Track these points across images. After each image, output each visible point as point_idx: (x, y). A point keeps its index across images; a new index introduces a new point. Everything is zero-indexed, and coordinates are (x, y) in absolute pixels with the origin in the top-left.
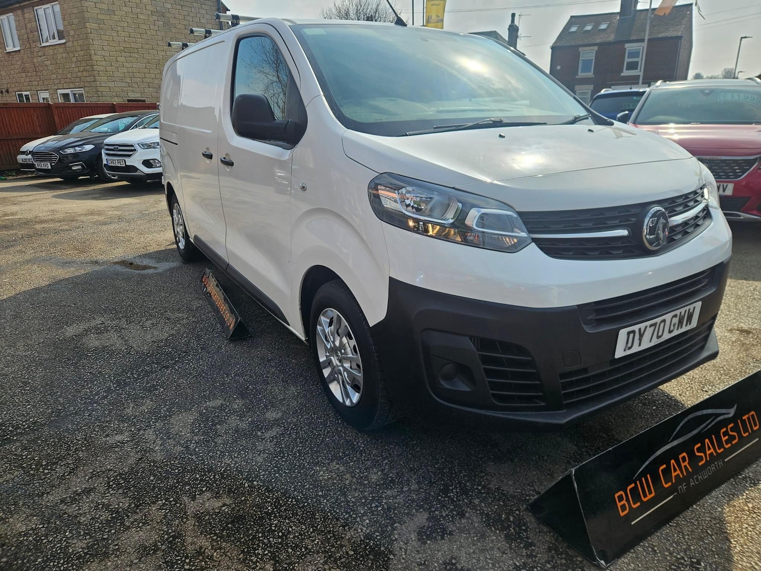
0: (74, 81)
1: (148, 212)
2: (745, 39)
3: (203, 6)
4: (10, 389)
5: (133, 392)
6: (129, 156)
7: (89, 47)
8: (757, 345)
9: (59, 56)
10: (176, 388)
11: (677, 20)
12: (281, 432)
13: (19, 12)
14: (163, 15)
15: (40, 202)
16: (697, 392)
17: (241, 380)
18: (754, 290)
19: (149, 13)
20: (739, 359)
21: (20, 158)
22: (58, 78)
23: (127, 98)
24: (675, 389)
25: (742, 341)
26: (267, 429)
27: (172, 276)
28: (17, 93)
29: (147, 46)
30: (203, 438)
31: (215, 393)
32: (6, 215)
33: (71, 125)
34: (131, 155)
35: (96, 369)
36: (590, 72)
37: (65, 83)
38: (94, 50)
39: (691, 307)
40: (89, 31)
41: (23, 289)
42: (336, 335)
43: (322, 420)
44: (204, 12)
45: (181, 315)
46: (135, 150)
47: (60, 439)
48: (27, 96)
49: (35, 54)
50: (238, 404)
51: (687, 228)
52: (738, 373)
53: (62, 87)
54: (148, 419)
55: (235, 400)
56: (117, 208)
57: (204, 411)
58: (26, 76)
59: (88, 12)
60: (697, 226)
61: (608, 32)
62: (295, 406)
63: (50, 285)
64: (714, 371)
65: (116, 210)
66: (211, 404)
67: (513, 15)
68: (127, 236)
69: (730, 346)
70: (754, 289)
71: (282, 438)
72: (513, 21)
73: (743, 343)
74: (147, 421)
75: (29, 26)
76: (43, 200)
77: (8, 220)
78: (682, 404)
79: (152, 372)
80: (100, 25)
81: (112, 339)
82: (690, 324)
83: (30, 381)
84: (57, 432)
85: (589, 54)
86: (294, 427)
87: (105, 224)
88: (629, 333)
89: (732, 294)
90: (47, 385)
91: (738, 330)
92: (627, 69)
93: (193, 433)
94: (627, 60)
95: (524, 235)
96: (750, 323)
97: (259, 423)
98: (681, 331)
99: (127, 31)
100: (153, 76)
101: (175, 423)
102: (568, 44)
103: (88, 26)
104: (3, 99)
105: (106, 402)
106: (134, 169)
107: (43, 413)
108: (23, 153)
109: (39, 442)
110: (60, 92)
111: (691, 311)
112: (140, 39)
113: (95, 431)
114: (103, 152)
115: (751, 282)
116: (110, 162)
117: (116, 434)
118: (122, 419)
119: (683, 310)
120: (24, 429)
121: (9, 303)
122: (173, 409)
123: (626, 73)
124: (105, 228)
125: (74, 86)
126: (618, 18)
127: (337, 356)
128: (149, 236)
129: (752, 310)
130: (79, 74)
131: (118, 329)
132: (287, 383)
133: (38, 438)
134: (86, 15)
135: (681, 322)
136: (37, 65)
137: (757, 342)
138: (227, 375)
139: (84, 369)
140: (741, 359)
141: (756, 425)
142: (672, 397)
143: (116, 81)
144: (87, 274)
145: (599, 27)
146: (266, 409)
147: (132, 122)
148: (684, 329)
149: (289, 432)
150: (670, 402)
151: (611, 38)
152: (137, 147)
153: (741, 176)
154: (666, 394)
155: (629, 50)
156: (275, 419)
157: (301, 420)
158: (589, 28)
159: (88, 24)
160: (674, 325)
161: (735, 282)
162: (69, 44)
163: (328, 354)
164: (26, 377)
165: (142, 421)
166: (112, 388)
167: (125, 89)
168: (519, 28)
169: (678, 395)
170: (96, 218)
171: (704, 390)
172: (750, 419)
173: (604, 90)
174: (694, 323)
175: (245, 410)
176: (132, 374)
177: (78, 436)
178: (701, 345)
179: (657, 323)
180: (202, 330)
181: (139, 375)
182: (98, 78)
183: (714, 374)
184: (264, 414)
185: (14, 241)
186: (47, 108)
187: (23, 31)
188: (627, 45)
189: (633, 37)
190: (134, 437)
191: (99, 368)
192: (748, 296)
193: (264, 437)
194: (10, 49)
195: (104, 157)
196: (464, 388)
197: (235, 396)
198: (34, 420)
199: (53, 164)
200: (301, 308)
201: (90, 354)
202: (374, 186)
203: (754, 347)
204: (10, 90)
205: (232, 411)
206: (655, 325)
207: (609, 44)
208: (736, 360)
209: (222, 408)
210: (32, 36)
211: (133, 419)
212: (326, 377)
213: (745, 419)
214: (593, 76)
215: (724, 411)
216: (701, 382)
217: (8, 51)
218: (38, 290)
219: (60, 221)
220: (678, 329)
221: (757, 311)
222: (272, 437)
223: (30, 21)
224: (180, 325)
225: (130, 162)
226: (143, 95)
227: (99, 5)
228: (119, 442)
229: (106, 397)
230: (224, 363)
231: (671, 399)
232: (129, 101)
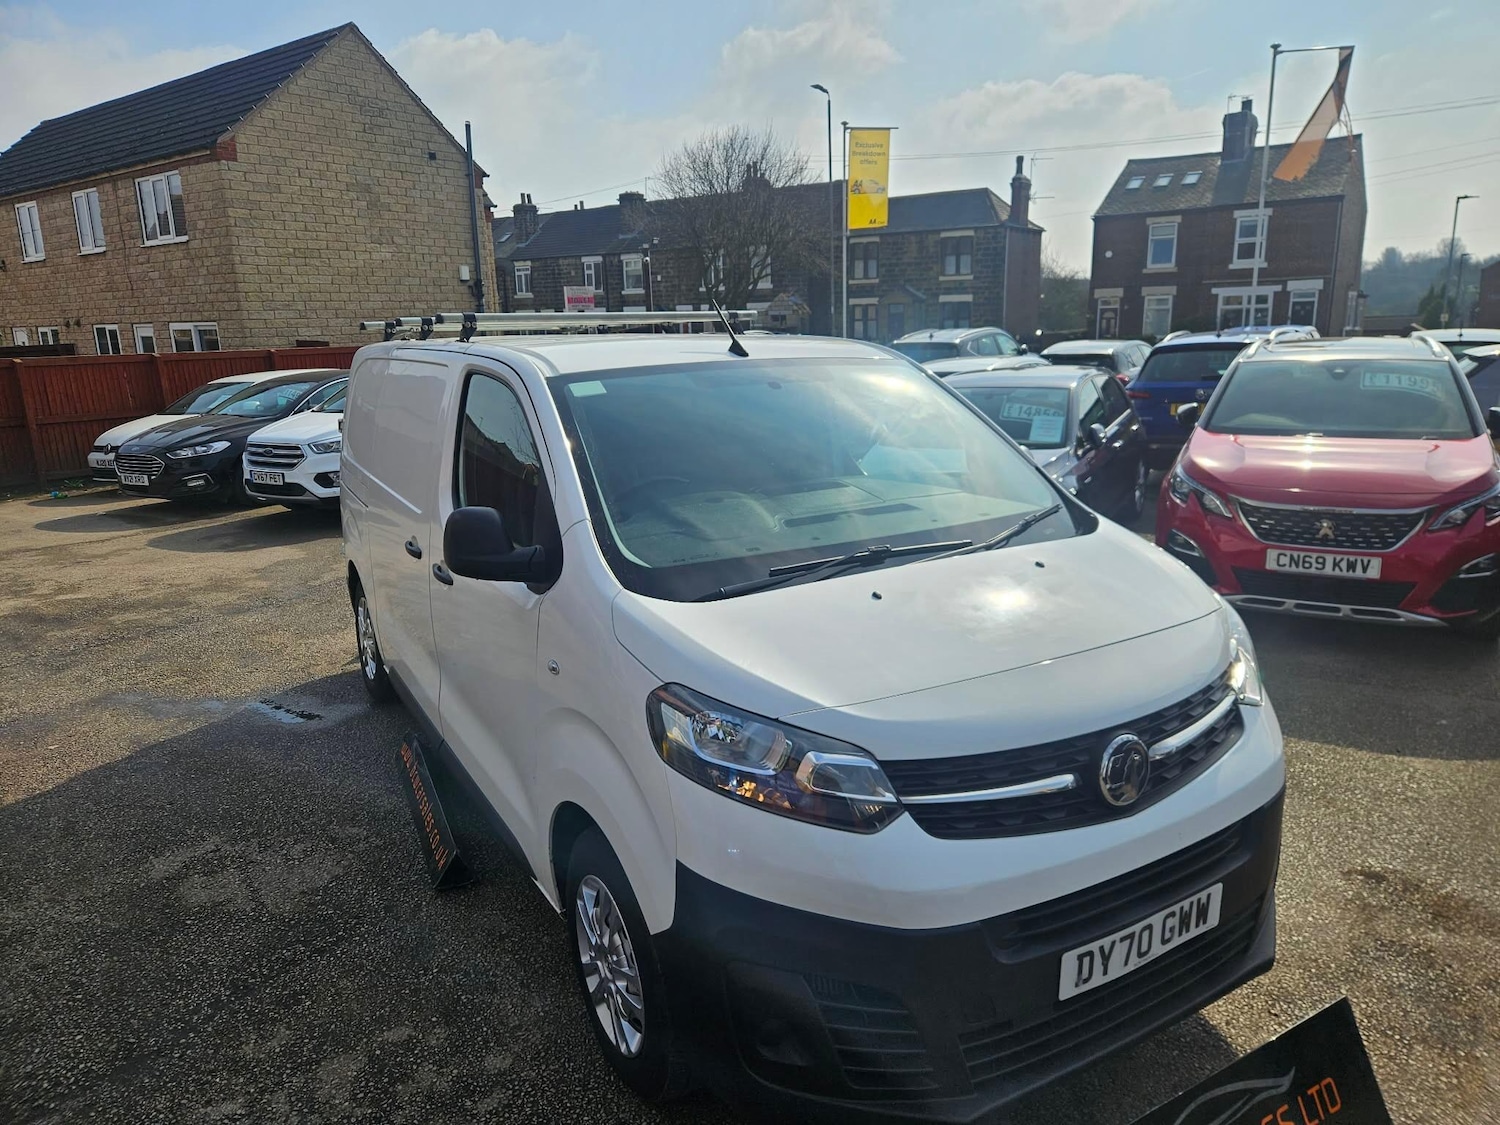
0: (201, 309)
1: (318, 582)
2: (1466, 200)
3: (441, 171)
4: (49, 999)
5: (257, 1008)
6: (292, 466)
7: (231, 250)
8: (1391, 909)
9: (176, 264)
10: (334, 1000)
11: (1332, 166)
12: (506, 1102)
13: (108, 187)
14: (368, 189)
15: (123, 559)
16: (1260, 1017)
17: (449, 980)
18: (1409, 780)
19: (344, 187)
20: (1350, 940)
21: (94, 457)
22: (172, 302)
23: (296, 338)
24: (1220, 1009)
25: (1364, 899)
26: (484, 1095)
27: (349, 736)
28: (95, 327)
29: (337, 245)
30: (370, 1111)
31: (400, 1012)
32: (61, 590)
33: (192, 395)
34: (295, 465)
35: (198, 954)
36: (1170, 261)
37: (185, 311)
38: (240, 256)
39: (1203, 895)
40: (232, 221)
41: (84, 767)
42: (605, 926)
43: (581, 1076)
44: (442, 181)
45: (355, 830)
46: (302, 456)
47: (128, 1109)
48: (113, 333)
49: (133, 259)
50: (438, 1037)
51: (1193, 754)
52: (1343, 974)
53: (179, 319)
54: (279, 1068)
55: (434, 1027)
56: (262, 573)
57: (378, 1052)
58: (114, 298)
59: (231, 188)
60: (1215, 744)
61: (1200, 190)
62: (538, 1042)
63: (130, 758)
64: (1299, 968)
65: (259, 578)
66: (391, 1036)
67: (1020, 160)
68: (276, 640)
69: (1339, 911)
70: (1411, 777)
71: (507, 1115)
72: (1019, 169)
73: (1365, 905)
74: (277, 1073)
75: (124, 209)
76: (131, 552)
77: (64, 601)
78: (1227, 1043)
79: (293, 962)
80: (253, 213)
81: (230, 886)
82: (1205, 923)
83: (84, 980)
84: (124, 1092)
85: (1165, 229)
86: (530, 1090)
87: (238, 610)
88: (1080, 958)
89: (1366, 788)
90: (113, 989)
91: (1361, 873)
92: (1239, 258)
93: (355, 1100)
94: (1238, 240)
95: (890, 797)
96: (1388, 856)
97: (470, 1081)
98: (1186, 937)
99: (301, 219)
100: (345, 297)
101: (325, 1077)
102: (1125, 211)
103: (231, 214)
104: (69, 337)
105: (210, 1029)
106: (298, 489)
107: (102, 1052)
108: (100, 449)
109: (93, 1114)
110: (174, 326)
111: (1204, 900)
112: (325, 234)
113: (187, 1091)
114: (245, 457)
115: (1407, 759)
116: (256, 477)
117: (224, 1100)
118: (236, 1066)
119: (1186, 904)
120: (68, 1087)
121: (57, 800)
122: (325, 1047)
123: (1237, 264)
124: (238, 621)
125: (199, 318)
126: (1219, 163)
127: (607, 961)
128: (316, 641)
129: (1396, 827)
130: (210, 297)
131: (244, 863)
132: (529, 991)
133: (91, 1106)
134: (229, 194)
135: (1184, 924)
136: (134, 277)
137: (1392, 901)
138: (426, 970)
139: (178, 955)
140: (1354, 942)
141: (1333, 1104)
142: (1214, 1027)
143: (279, 309)
144: (197, 731)
145: (1181, 180)
146: (487, 1048)
147: (300, 396)
148: (1194, 932)
149: (520, 1101)
150: (1207, 1040)
151: (1208, 200)
152: (306, 450)
153: (1394, 544)
154: (1203, 1022)
155: (1241, 222)
156: (500, 1070)
157: (545, 1074)
158: (1163, 182)
159: (230, 212)
160: (1172, 930)
161: (1378, 758)
162: (195, 244)
163: (593, 954)
164: (78, 972)
165: (269, 1072)
166: (223, 998)
167: (292, 322)
168: (1032, 183)
169: (1224, 1024)
170: (224, 597)
171: (1273, 1012)
172: (1322, 1092)
173: (1169, 337)
174: (1214, 919)
175: (448, 1050)
176: (260, 966)
177: (160, 1103)
178: (1242, 946)
179: (1134, 933)
180: (390, 866)
181: (271, 969)
182: (245, 305)
183: (1298, 977)
184: (482, 1061)
185: (73, 653)
186: (148, 364)
187: (113, 220)
188: (1237, 214)
189: (1249, 198)
190: (254, 1106)
191: (203, 953)
192: (1396, 794)
193: (475, 1112)
194: (88, 249)
195: (247, 467)
196: (797, 1060)
197: (434, 1019)
198: (86, 1067)
199: (153, 477)
200: (553, 859)
201: (189, 922)
202: (654, 702)
203: (1384, 914)
204: (83, 321)
205: (426, 1053)
206: (1131, 936)
207: (1203, 211)
208: (1344, 944)
209: (408, 1045)
210: (128, 228)
211: (254, 1067)
212: (591, 991)
213: (1312, 1095)
214: (1175, 270)
215: (1270, 1082)
216: (1270, 995)
217: (83, 253)
218: (109, 769)
219: (157, 607)
220: (1180, 934)
221: (1406, 829)
222: (490, 1112)
223: (126, 202)
224: (352, 855)
225: (291, 477)
226: (325, 332)
227: (251, 177)
228: (227, 1117)
229: (210, 1018)
230: (422, 944)
231: (1208, 1033)
232: (300, 343)
